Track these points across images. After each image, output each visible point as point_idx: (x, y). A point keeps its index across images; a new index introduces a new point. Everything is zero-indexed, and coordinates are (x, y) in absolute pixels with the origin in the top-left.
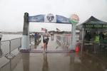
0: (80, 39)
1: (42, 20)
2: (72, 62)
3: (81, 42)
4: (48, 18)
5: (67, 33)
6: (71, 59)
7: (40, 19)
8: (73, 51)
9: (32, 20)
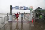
0: (34, 16)
1: (18, 9)
2: (30, 26)
3: (34, 18)
4: (20, 8)
5: (28, 14)
6: (30, 25)
7: (17, 8)
8: (31, 22)
9: (14, 8)
